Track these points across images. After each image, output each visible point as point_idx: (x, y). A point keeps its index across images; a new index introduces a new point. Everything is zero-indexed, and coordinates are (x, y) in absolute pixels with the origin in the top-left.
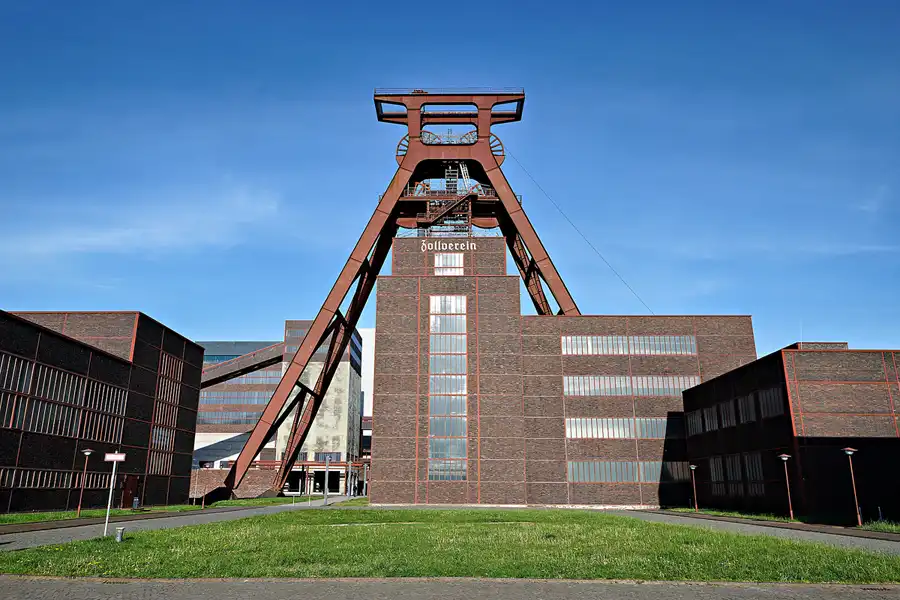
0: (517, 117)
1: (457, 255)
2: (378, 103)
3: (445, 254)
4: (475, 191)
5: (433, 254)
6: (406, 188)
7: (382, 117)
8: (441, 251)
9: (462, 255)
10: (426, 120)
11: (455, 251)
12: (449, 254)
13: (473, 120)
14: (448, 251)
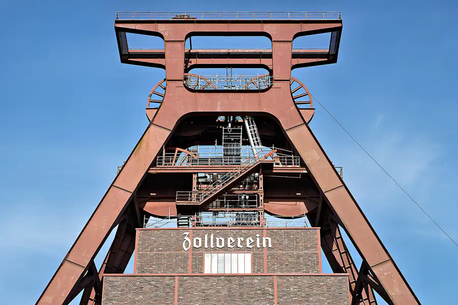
0: (331, 58)
1: (241, 255)
2: (120, 33)
3: (221, 255)
4: (269, 159)
5: (202, 255)
6: (160, 153)
7: (127, 58)
8: (215, 250)
9: (248, 256)
10: (193, 61)
11: (237, 250)
12: (228, 255)
13: (264, 61)
14: (226, 249)
